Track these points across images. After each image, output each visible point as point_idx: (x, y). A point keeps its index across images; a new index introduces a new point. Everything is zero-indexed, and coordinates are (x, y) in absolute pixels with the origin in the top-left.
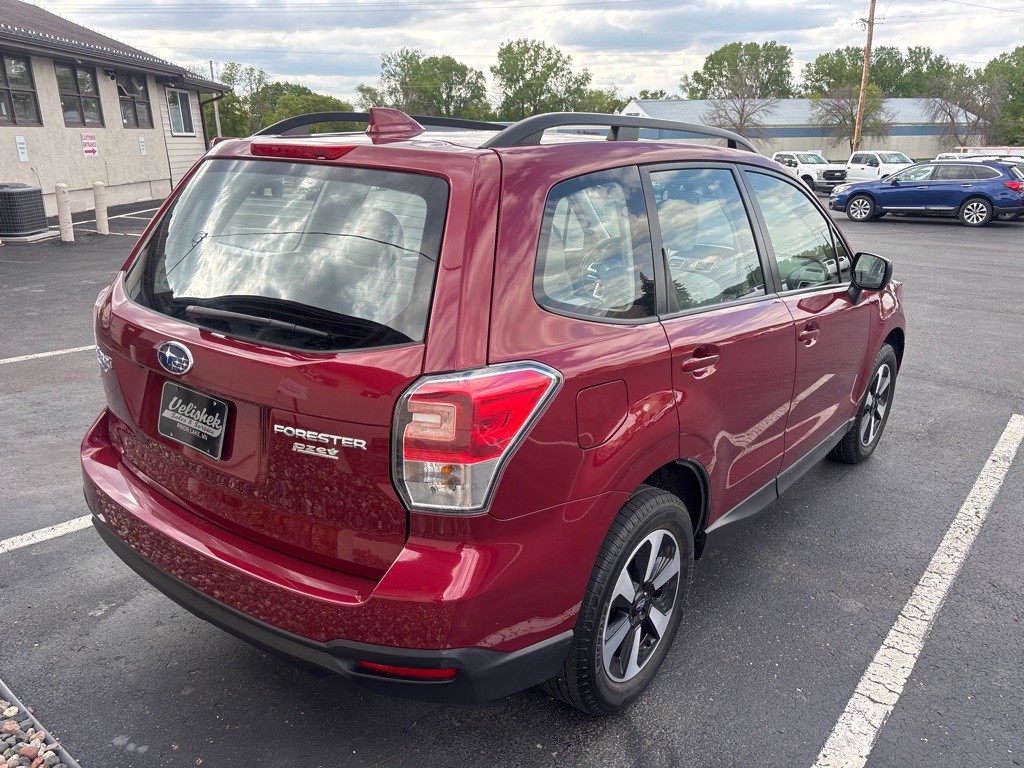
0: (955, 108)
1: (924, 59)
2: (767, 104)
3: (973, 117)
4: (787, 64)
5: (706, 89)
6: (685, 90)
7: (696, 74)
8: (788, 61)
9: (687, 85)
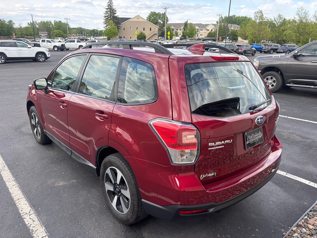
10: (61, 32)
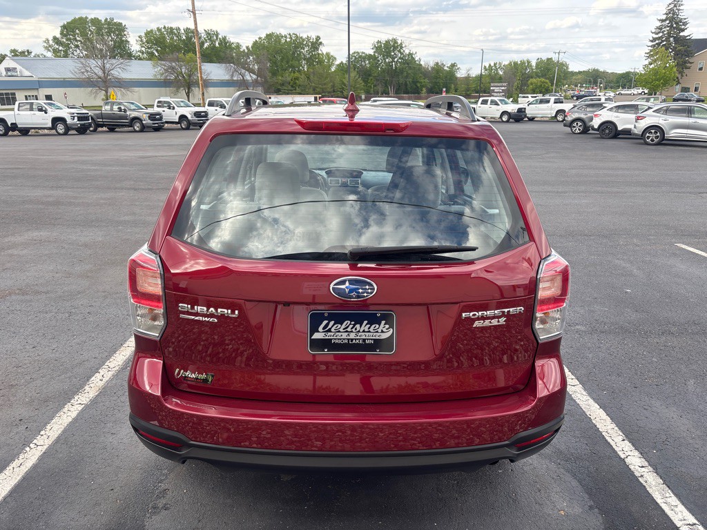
0: (243, 71)
1: (215, 38)
2: (122, 63)
3: (254, 77)
4: (125, 35)
5: (67, 50)
6: (49, 50)
7: (55, 38)
8: (125, 33)
9: (50, 46)
10: (546, 83)
